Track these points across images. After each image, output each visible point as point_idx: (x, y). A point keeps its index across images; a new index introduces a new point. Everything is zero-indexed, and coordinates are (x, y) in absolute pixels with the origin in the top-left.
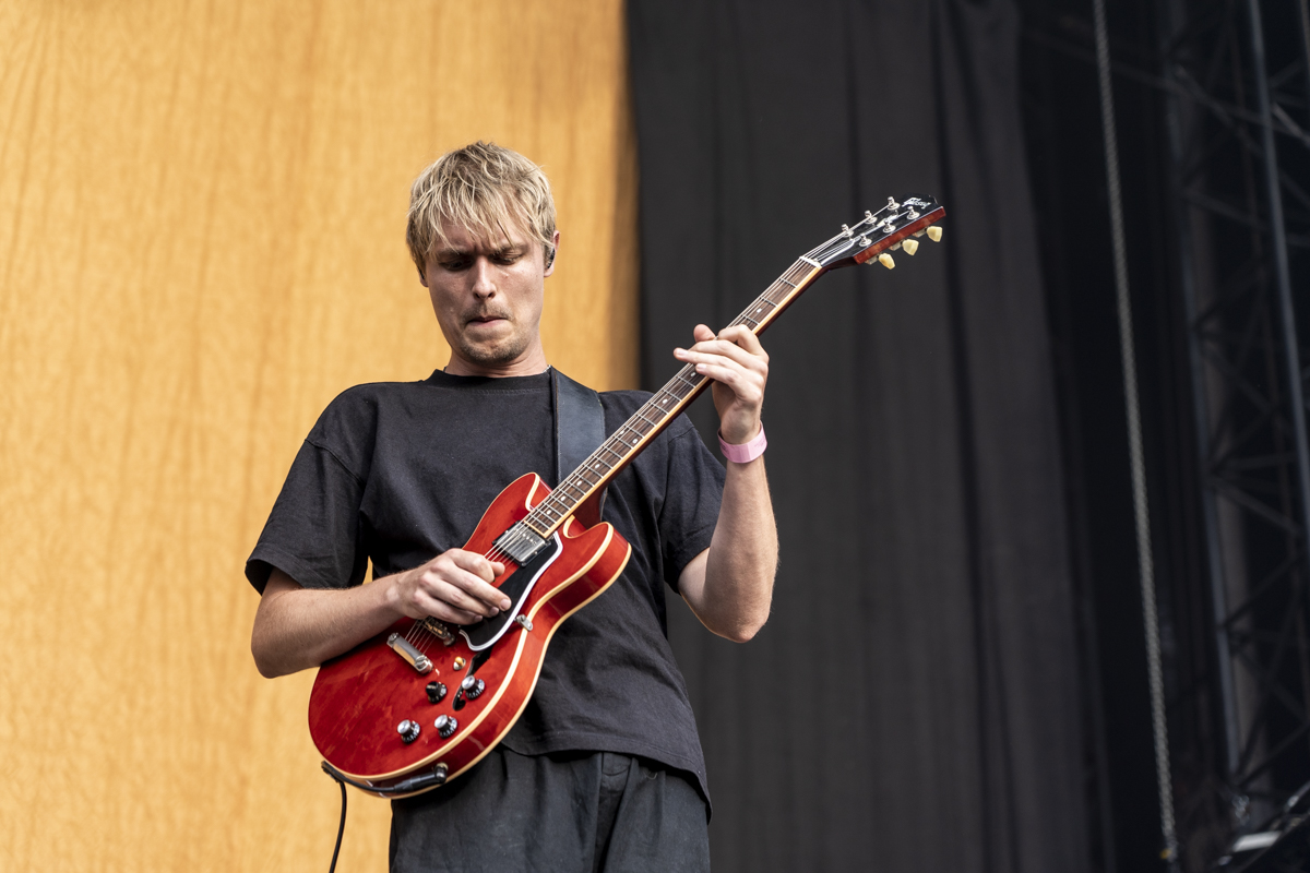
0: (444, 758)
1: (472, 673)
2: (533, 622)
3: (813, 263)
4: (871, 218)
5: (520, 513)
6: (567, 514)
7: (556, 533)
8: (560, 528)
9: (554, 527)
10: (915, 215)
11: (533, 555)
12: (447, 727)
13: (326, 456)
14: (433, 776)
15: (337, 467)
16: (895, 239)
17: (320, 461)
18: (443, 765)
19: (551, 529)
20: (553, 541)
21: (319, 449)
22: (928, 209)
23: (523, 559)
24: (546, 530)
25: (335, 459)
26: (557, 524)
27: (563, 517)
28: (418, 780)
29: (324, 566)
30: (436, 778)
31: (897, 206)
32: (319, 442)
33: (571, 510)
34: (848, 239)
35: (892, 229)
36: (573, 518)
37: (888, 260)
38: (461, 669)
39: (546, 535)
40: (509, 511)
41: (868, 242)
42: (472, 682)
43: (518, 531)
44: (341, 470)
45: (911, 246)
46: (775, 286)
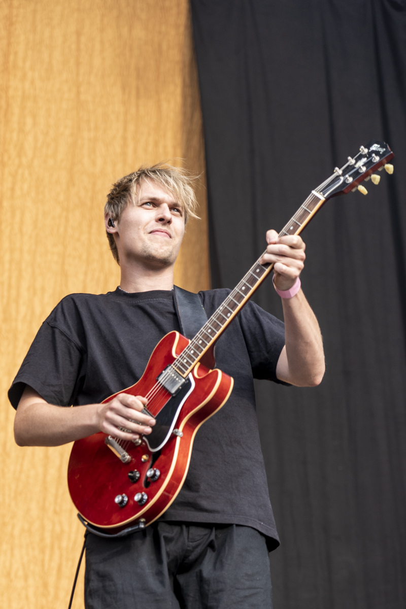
0: (143, 516)
1: (152, 467)
2: (183, 431)
3: (319, 195)
4: (352, 161)
5: (170, 360)
6: (195, 362)
7: (191, 374)
8: (192, 371)
9: (189, 370)
10: (377, 159)
11: (179, 389)
12: (142, 499)
13: (57, 331)
14: (137, 527)
15: (63, 337)
16: (367, 174)
17: (53, 333)
18: (143, 520)
19: (187, 372)
20: (189, 379)
21: (53, 328)
22: (384, 153)
23: (173, 391)
24: (184, 373)
25: (62, 333)
26: (190, 368)
27: (193, 364)
28: (130, 529)
29: (57, 389)
30: (139, 528)
31: (366, 151)
32: (52, 324)
33: (197, 360)
34: (339, 176)
35: (364, 169)
36: (199, 364)
37: (362, 189)
38: (146, 462)
39: (184, 376)
40: (163, 356)
41: (350, 180)
42: (153, 472)
43: (169, 372)
44: (65, 339)
45: (376, 178)
46: (299, 212)
